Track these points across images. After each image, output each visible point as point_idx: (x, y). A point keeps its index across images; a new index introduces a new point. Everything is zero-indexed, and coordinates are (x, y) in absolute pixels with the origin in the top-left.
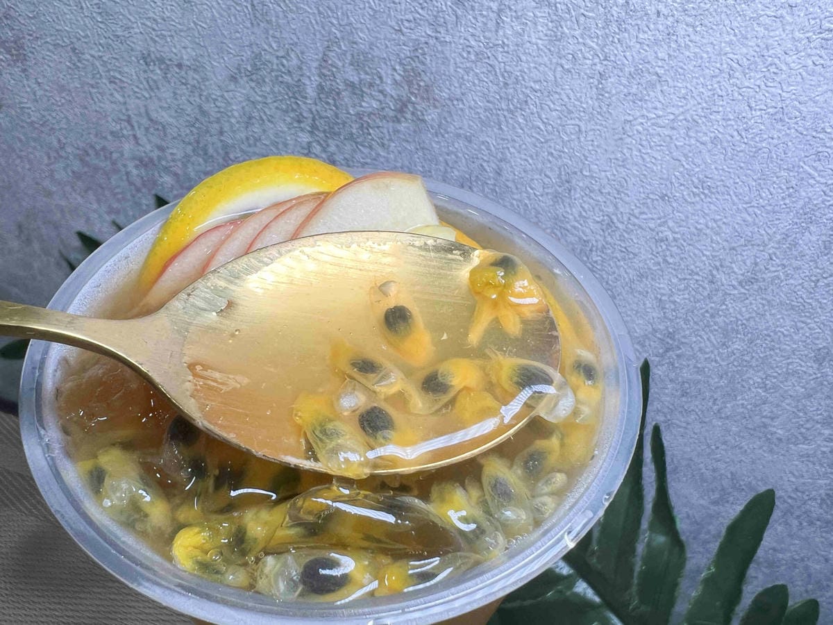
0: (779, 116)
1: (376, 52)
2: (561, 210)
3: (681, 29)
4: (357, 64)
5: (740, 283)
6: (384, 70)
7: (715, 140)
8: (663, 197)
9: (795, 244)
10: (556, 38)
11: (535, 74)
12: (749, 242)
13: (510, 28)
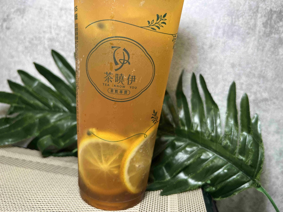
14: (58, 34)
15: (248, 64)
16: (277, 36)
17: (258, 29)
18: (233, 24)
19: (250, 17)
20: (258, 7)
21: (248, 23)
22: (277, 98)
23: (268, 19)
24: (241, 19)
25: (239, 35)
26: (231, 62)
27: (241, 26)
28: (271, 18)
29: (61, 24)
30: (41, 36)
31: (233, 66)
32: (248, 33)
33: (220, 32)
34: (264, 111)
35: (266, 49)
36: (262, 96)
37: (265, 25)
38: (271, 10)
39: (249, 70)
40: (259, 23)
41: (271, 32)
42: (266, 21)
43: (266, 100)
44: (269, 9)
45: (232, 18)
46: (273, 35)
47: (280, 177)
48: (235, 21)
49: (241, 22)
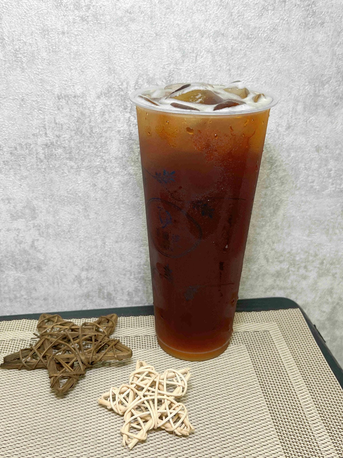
14: (58, 137)
15: (337, 144)
18: (316, 95)
19: (339, 83)
21: (335, 91)
24: (327, 86)
25: (324, 107)
26: (316, 144)
27: (327, 95)
29: (60, 119)
30: (29, 141)
31: (318, 149)
32: (336, 105)
33: (300, 107)
39: (337, 152)
45: (315, 87)
48: (319, 91)
49: (326, 90)
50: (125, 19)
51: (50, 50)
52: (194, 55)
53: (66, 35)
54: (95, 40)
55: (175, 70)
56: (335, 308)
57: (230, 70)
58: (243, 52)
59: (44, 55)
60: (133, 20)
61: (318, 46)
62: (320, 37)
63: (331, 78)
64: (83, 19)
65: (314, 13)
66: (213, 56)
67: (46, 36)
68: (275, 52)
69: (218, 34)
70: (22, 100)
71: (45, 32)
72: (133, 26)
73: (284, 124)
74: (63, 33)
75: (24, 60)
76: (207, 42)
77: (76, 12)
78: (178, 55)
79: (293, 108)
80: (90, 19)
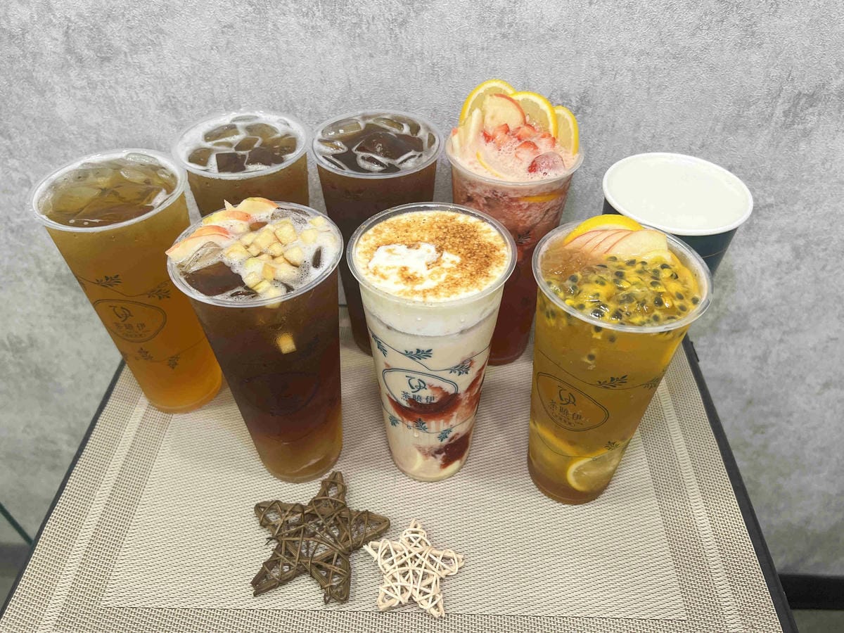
0: (703, 91)
1: (570, 92)
2: (636, 135)
3: (672, 72)
4: (562, 97)
5: (699, 148)
6: (573, 99)
7: (685, 102)
8: (671, 123)
9: (714, 130)
10: (634, 80)
11: (627, 91)
12: (700, 133)
13: (619, 78)
16: (801, 127)
17: (774, 119)
18: (739, 116)
20: (781, 90)
21: (762, 113)
22: (785, 203)
23: (793, 106)
24: (753, 107)
25: (745, 128)
27: (751, 116)
28: (798, 103)
32: (760, 126)
33: (719, 127)
34: (766, 218)
35: (782, 144)
36: (765, 201)
37: (786, 114)
38: (800, 93)
40: (779, 112)
41: (793, 123)
42: (790, 108)
43: (771, 205)
44: (797, 92)
45: (739, 108)
46: (796, 126)
47: (773, 289)
48: (743, 112)
49: (752, 111)
50: (547, 37)
51: (467, 64)
52: (614, 73)
53: (485, 51)
54: (513, 56)
55: (592, 86)
56: (718, 317)
57: (649, 88)
58: (665, 71)
59: (461, 69)
60: (555, 38)
61: (751, 67)
62: (755, 58)
63: (759, 99)
64: (504, 36)
65: (753, 33)
66: (634, 75)
67: (465, 52)
68: (702, 72)
69: (642, 52)
70: (435, 110)
71: (464, 47)
72: (554, 44)
73: (699, 143)
74: (483, 49)
75: (441, 73)
76: (630, 61)
77: (498, 29)
78: (597, 73)
79: (711, 128)
80: (511, 35)
